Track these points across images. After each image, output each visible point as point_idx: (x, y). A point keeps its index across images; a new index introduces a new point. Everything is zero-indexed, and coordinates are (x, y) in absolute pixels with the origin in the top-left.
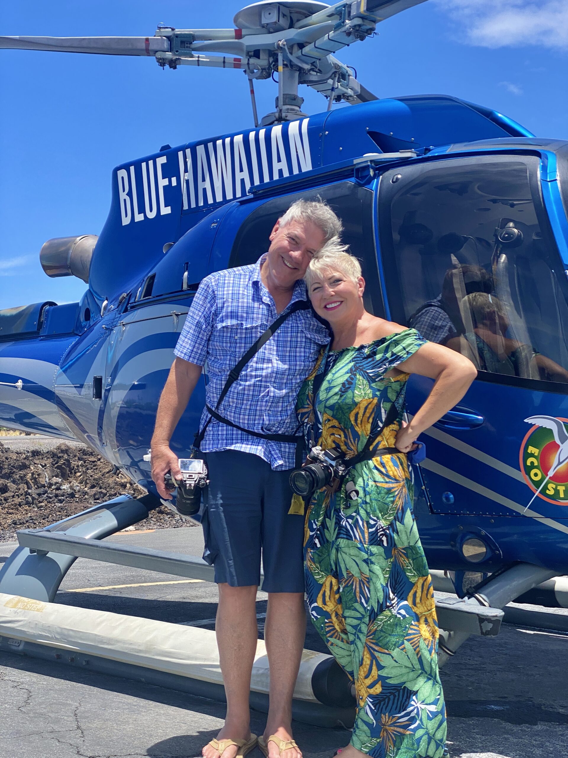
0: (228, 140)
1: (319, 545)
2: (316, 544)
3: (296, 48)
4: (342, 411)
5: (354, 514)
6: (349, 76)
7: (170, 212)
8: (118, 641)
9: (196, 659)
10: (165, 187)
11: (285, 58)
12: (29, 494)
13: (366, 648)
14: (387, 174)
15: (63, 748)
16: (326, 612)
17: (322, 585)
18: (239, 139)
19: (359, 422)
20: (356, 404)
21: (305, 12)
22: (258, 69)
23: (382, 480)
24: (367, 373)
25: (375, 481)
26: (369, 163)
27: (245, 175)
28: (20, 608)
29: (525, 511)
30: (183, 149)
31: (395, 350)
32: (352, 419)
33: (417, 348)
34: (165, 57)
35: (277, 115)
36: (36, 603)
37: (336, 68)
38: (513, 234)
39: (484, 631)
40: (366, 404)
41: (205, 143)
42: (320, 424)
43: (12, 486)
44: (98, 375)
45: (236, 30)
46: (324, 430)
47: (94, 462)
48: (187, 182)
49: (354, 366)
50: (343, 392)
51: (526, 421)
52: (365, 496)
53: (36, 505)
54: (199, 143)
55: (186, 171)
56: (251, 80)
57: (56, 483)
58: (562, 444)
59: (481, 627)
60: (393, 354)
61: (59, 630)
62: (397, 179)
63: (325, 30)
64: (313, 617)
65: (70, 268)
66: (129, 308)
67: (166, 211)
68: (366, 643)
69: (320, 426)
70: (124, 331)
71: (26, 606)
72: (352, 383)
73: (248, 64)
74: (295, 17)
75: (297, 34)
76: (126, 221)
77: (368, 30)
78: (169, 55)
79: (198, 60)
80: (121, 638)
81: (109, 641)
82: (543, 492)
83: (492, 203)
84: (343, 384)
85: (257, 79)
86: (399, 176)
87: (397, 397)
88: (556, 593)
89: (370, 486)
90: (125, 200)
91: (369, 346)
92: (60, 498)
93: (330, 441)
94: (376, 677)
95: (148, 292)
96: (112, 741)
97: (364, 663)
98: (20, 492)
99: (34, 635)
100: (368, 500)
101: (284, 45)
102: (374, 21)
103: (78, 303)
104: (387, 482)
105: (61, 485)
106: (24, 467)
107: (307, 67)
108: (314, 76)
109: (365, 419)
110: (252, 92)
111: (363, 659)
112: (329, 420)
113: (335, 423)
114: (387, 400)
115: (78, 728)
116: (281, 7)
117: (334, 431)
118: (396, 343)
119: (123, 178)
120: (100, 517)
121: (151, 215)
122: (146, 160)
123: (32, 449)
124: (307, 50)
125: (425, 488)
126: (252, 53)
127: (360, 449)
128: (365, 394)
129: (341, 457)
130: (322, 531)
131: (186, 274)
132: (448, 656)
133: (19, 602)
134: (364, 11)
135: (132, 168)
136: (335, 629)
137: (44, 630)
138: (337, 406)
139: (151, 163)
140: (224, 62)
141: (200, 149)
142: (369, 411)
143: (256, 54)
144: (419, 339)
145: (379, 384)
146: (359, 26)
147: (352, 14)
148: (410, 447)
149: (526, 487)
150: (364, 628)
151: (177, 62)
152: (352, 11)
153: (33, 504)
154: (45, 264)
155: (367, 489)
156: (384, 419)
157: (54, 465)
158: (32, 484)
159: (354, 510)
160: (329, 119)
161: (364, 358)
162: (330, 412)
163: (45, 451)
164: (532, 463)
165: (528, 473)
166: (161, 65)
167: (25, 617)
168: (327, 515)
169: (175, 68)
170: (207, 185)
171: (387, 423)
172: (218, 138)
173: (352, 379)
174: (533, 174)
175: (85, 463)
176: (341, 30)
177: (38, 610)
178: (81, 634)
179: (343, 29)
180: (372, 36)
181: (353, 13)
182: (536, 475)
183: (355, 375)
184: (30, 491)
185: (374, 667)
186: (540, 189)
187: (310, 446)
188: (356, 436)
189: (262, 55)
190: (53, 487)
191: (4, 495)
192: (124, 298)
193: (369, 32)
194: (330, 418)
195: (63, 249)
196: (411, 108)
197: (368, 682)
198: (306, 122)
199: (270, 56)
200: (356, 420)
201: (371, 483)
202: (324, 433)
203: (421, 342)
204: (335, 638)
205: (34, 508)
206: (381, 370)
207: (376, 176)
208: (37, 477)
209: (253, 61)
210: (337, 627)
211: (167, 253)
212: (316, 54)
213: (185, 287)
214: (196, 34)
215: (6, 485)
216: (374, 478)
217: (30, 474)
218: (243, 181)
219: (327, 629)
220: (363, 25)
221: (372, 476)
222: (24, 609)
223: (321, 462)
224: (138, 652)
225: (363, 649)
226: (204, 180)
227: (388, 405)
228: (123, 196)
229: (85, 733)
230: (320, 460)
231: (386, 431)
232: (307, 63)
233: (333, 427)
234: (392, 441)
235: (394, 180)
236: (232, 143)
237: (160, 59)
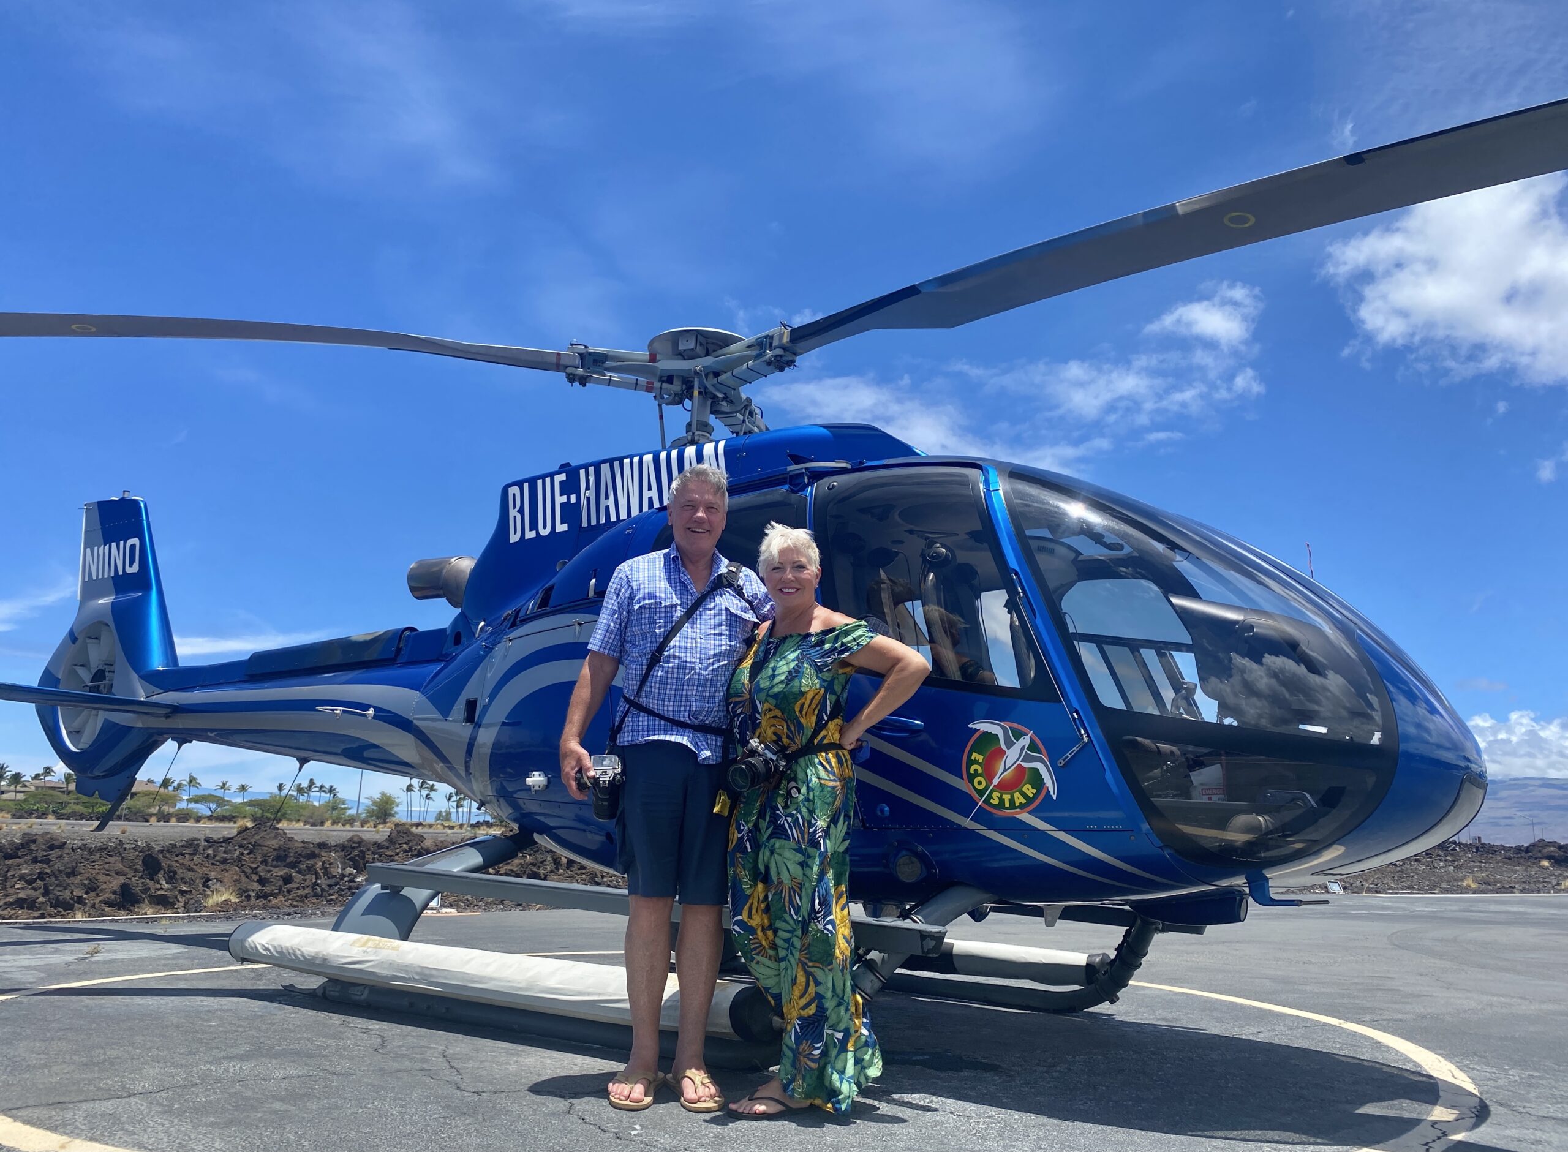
0: (636, 459)
1: (749, 850)
2: (747, 848)
3: (711, 376)
4: (787, 701)
5: (794, 812)
6: (756, 414)
7: (567, 529)
8: (491, 979)
9: (589, 994)
10: (562, 504)
11: (701, 385)
12: (318, 885)
13: (800, 965)
14: (821, 482)
15: (440, 1084)
16: (751, 927)
17: (749, 896)
18: (648, 458)
19: (804, 713)
20: (802, 694)
21: (721, 344)
22: (670, 395)
23: (826, 778)
24: (815, 662)
25: (819, 778)
26: (804, 471)
27: (654, 493)
28: (370, 947)
29: (967, 823)
30: (586, 467)
31: (845, 640)
32: (797, 710)
33: (868, 640)
34: (575, 373)
35: (689, 438)
36: (389, 942)
37: (748, 402)
38: (942, 553)
39: (926, 950)
40: (813, 695)
41: (611, 461)
42: (759, 713)
43: (298, 877)
44: (472, 697)
45: (650, 355)
46: (763, 720)
47: (391, 856)
48: (588, 499)
49: (801, 653)
50: (790, 681)
51: (969, 726)
52: (808, 793)
53: (326, 897)
54: (604, 461)
55: (587, 488)
56: (660, 406)
57: (350, 874)
58: (1008, 749)
59: (922, 945)
60: (843, 644)
61: (419, 970)
62: (833, 486)
63: (744, 359)
64: (734, 932)
65: (441, 588)
66: (518, 623)
67: (561, 528)
68: (799, 959)
69: (758, 716)
70: (509, 646)
71: (379, 944)
72: (799, 672)
73: (661, 388)
74: (711, 347)
75: (714, 362)
76: (514, 538)
77: (788, 361)
78: (580, 370)
79: (610, 380)
80: (496, 975)
81: (481, 980)
82: (987, 801)
83: (908, 534)
84: (790, 672)
85: (667, 405)
86: (835, 484)
87: (843, 690)
88: (954, 957)
89: (813, 782)
90: (515, 517)
91: (817, 635)
92: (354, 891)
93: (770, 732)
94: (814, 995)
95: (544, 602)
96: (495, 1079)
97: (798, 982)
98: (306, 883)
99: (386, 977)
100: (811, 797)
101: (701, 371)
102: (796, 354)
103: (444, 630)
104: (830, 780)
105: (355, 877)
106: (313, 855)
107: (720, 395)
108: (725, 406)
109: (811, 710)
110: (661, 417)
111: (796, 977)
112: (770, 710)
113: (778, 713)
114: (833, 692)
115: (452, 1067)
116: (699, 336)
117: (774, 721)
118: (847, 633)
119: (514, 495)
120: (463, 854)
121: (545, 532)
122: (543, 477)
123: (318, 841)
124: (723, 378)
125: (858, 800)
126: (665, 379)
127: (804, 741)
128: (812, 684)
129: (782, 751)
130: (754, 833)
131: (593, 581)
132: (880, 983)
133: (368, 941)
134: (787, 342)
135: (526, 486)
136: (762, 945)
137: (399, 970)
138: (782, 695)
139: (548, 480)
140: (637, 384)
141: (605, 468)
142: (815, 702)
143: (670, 379)
144: (871, 631)
145: (827, 674)
146: (781, 356)
147: (773, 345)
148: (854, 744)
149: (970, 796)
150: (797, 943)
151: (588, 379)
152: (774, 342)
153: (322, 896)
154: (413, 584)
155: (810, 785)
156: (828, 712)
157: (346, 856)
158: (322, 874)
159: (795, 807)
160: (747, 441)
161: (812, 646)
162: (774, 702)
163: (333, 843)
164: (976, 770)
165: (971, 781)
166: (570, 382)
167: (377, 956)
168: (761, 815)
169: (584, 385)
170: (611, 502)
171: (831, 718)
172: (626, 457)
173: (799, 667)
174: (975, 486)
175: (380, 857)
176: (761, 360)
177: (393, 948)
178: (446, 973)
179: (764, 359)
180: (792, 367)
181: (775, 343)
182: (980, 783)
183: (803, 663)
184: (319, 881)
185: (812, 983)
186: (983, 497)
187: (748, 738)
188: (800, 727)
189: (675, 381)
190: (346, 879)
191: (287, 886)
192: (509, 615)
193: (790, 364)
194: (772, 707)
195: (435, 569)
196: (835, 436)
197: (803, 1002)
198: (722, 445)
199: (683, 384)
200: (801, 711)
201: (814, 779)
202: (764, 724)
203: (872, 635)
204: (762, 956)
205: (322, 901)
206: (830, 660)
207: (811, 484)
208: (328, 866)
209: (665, 385)
210: (764, 943)
211: (560, 570)
212: (731, 382)
213: (591, 594)
214: (610, 354)
215: (291, 875)
216: (818, 774)
217: (321, 863)
218: (650, 499)
219: (752, 947)
220: (784, 356)
221: (816, 771)
222: (376, 948)
223: (760, 755)
224: (516, 990)
225: (796, 966)
226: (607, 497)
227: (834, 698)
228: (513, 512)
229: (461, 1071)
230: (758, 753)
231: (831, 725)
232: (720, 392)
233: (775, 717)
234: (837, 736)
235: (831, 487)
236: (641, 462)
237: (571, 374)
